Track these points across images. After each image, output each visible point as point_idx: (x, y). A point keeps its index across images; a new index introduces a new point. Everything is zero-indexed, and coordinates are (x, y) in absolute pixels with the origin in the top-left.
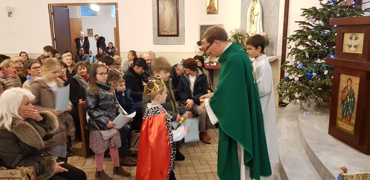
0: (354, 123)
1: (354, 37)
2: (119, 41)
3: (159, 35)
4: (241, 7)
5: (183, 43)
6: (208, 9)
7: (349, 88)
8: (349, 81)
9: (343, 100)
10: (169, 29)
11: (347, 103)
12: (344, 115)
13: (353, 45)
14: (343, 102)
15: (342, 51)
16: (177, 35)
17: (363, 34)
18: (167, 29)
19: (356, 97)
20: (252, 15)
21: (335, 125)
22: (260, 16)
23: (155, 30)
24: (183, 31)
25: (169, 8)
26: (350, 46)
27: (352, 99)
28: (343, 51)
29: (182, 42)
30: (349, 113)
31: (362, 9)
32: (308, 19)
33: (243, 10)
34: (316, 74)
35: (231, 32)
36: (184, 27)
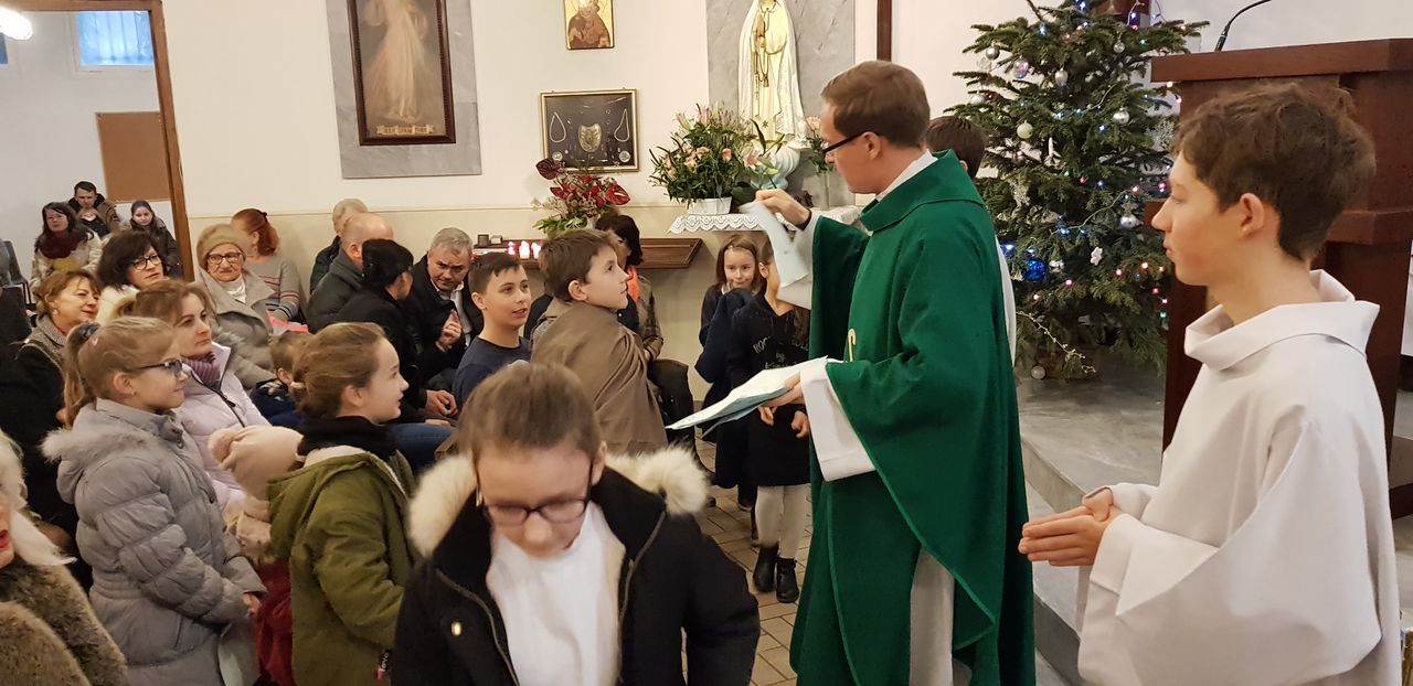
3: (367, 139)
4: (708, 20)
5: (475, 167)
6: (574, 30)
16: (448, 137)
18: (401, 114)
20: (761, 51)
22: (789, 54)
23: (347, 120)
24: (472, 119)
25: (404, 23)
29: (471, 166)
31: (1179, 26)
32: (1000, 64)
33: (714, 31)
34: (1062, 264)
35: (680, 118)
36: (476, 104)
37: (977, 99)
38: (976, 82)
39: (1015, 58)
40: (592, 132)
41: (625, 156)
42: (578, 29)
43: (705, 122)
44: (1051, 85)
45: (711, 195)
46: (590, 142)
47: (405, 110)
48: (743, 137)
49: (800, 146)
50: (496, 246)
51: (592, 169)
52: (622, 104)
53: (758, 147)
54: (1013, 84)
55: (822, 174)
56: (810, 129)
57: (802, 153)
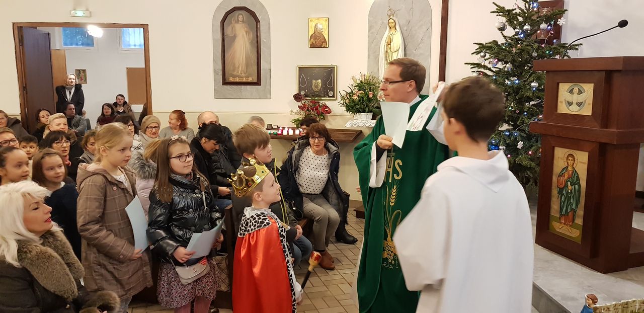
0: (582, 224)
1: (576, 90)
2: (150, 92)
3: (225, 83)
4: (369, 37)
5: (269, 96)
6: (312, 40)
7: (570, 168)
8: (570, 158)
9: (560, 188)
10: (242, 72)
11: (567, 193)
12: (563, 212)
13: (575, 102)
14: (560, 192)
15: (557, 111)
16: (258, 83)
17: (592, 85)
18: (239, 73)
19: (583, 183)
20: (389, 50)
21: (548, 229)
22: (401, 53)
23: (218, 74)
24: (269, 76)
25: (243, 36)
26: (570, 104)
27: (576, 186)
28: (559, 111)
29: (267, 95)
30: (572, 209)
32: (486, 60)
33: (371, 42)
34: (505, 148)
35: (353, 78)
36: (270, 70)
38: (475, 67)
39: (492, 57)
40: (318, 83)
41: (331, 93)
42: (314, 39)
43: (363, 81)
44: (506, 69)
45: (364, 112)
46: (316, 87)
47: (241, 72)
50: (274, 129)
51: (317, 98)
52: (331, 71)
54: (492, 69)
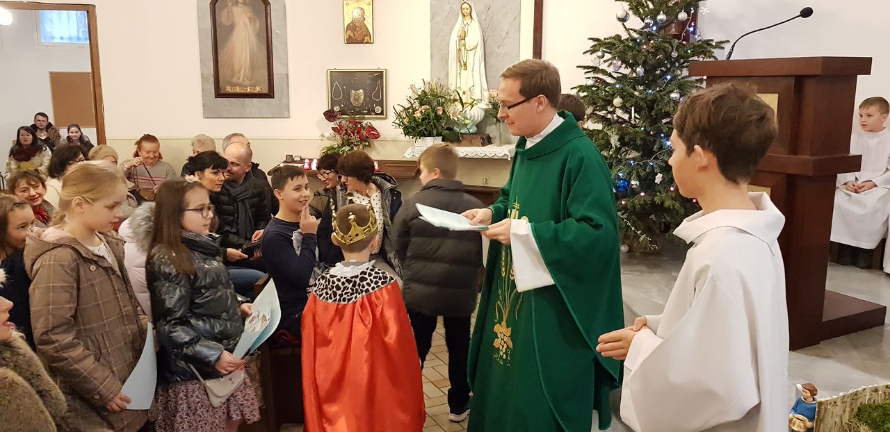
2: (102, 109)
3: (219, 94)
4: (431, 28)
5: (286, 113)
6: (349, 32)
10: (245, 78)
16: (270, 95)
17: (777, 95)
18: (241, 80)
20: (463, 48)
22: (480, 52)
23: (208, 82)
24: (285, 84)
25: (245, 24)
29: (283, 113)
31: (711, 43)
32: (605, 61)
33: (435, 35)
34: (638, 183)
35: (412, 87)
36: (287, 75)
37: (590, 82)
38: (590, 72)
39: (613, 58)
40: (358, 94)
41: (378, 110)
42: (352, 31)
43: (427, 91)
44: (634, 75)
45: (430, 136)
46: (357, 100)
47: (243, 77)
48: (450, 100)
49: (485, 107)
50: (297, 162)
51: (358, 116)
52: (378, 77)
53: (459, 106)
54: (613, 74)
55: (498, 124)
56: (491, 97)
57: (486, 111)
